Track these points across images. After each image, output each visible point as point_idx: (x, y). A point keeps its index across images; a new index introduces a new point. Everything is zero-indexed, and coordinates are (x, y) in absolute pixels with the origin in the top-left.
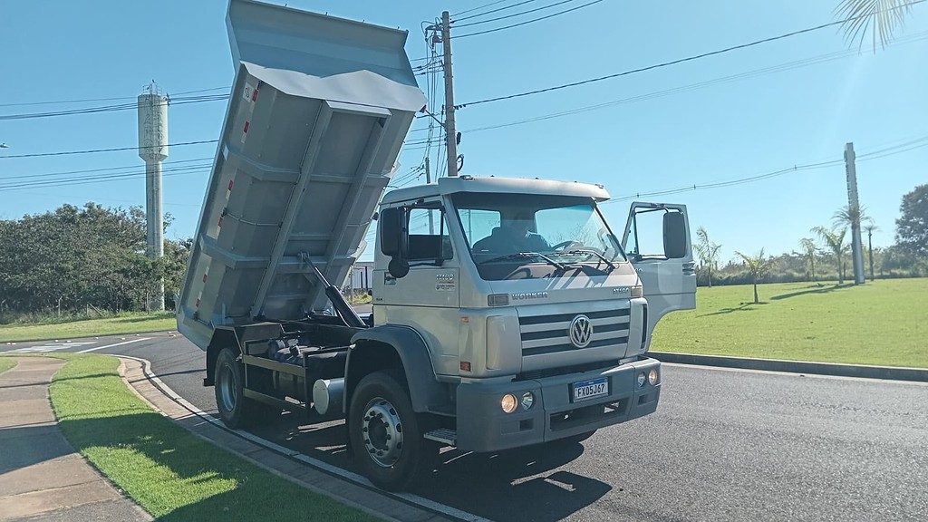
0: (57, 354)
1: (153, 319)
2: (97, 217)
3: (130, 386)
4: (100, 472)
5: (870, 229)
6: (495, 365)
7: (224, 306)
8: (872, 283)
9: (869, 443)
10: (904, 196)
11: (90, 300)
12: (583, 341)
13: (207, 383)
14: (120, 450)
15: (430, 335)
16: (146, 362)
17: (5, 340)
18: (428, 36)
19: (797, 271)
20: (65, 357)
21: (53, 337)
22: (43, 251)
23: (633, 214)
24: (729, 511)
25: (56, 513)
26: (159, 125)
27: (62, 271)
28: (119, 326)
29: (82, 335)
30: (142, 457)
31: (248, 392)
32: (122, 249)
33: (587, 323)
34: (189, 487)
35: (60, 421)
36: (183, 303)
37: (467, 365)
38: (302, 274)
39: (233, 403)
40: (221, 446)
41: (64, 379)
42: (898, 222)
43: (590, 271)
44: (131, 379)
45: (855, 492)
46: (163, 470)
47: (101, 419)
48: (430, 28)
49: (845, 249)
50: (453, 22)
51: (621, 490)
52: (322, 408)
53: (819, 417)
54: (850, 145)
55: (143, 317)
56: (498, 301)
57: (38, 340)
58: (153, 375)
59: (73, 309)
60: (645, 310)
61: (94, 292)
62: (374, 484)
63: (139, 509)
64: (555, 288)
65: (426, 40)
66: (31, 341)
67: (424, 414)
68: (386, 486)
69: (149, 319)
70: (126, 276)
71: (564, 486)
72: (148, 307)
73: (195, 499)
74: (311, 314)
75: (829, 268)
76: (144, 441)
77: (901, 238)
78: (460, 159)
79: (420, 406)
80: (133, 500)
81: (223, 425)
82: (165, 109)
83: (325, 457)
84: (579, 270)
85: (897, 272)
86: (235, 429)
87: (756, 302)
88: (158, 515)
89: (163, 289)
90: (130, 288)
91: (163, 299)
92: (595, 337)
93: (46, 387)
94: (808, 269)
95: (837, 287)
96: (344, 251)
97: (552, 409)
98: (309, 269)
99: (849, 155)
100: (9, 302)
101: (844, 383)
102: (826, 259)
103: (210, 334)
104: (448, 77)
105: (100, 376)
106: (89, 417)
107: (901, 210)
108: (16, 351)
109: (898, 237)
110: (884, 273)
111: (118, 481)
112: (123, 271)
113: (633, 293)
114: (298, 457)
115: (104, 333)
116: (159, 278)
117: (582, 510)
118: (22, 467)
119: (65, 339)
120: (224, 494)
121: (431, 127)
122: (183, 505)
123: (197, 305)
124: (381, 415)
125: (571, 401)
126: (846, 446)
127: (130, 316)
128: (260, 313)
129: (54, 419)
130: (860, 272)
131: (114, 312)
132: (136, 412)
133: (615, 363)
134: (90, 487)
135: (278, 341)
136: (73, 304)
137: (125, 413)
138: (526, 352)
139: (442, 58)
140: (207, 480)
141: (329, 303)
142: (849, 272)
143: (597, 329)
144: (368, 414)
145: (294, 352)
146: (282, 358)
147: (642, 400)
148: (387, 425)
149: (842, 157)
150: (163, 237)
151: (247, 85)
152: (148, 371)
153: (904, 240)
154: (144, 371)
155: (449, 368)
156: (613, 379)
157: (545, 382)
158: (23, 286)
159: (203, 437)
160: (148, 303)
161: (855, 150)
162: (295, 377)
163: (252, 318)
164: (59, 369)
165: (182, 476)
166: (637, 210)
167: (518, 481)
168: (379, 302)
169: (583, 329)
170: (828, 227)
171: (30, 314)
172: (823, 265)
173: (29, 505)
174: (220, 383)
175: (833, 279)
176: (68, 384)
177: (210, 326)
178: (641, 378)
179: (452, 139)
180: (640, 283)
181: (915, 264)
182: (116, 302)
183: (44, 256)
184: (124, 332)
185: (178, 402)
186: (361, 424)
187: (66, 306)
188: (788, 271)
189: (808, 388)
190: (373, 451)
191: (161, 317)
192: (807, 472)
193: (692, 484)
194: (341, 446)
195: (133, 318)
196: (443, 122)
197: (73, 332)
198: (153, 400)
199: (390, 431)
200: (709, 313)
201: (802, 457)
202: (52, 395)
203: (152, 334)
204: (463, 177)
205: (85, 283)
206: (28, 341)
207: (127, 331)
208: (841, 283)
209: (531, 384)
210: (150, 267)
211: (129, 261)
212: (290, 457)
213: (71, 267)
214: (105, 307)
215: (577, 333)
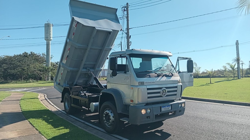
0: (22, 92)
1: (47, 83)
2: (33, 55)
3: (41, 102)
4: (33, 126)
5: (242, 64)
6: (140, 101)
7: (66, 81)
8: (242, 78)
9: (243, 125)
11: (31, 77)
12: (164, 95)
13: (62, 102)
14: (38, 120)
15: (122, 92)
16: (45, 95)
17: (8, 88)
18: (123, 9)
19: (221, 75)
20: (24, 93)
21: (21, 87)
22: (19, 64)
23: (178, 60)
25: (21, 137)
26: (50, 32)
27: (24, 70)
28: (38, 84)
29: (28, 87)
30: (44, 122)
31: (72, 105)
32: (39, 64)
33: (166, 90)
34: (56, 131)
35: (23, 111)
36: (56, 80)
37: (132, 101)
38: (87, 73)
39: (68, 107)
40: (65, 119)
41: (24, 99)
43: (166, 76)
44: (42, 100)
45: (239, 139)
46: (50, 126)
47: (33, 111)
48: (123, 7)
49: (235, 69)
50: (129, 6)
51: (174, 136)
52: (92, 110)
53: (228, 117)
54: (237, 41)
55: (45, 82)
56: (142, 84)
57: (17, 88)
58: (47, 99)
60: (182, 87)
61: (32, 75)
62: (106, 131)
63: (43, 136)
64: (157, 80)
65: (122, 10)
66: (15, 88)
67: (120, 113)
68: (110, 132)
69: (46, 83)
70: (41, 71)
71: (158, 134)
72: (46, 80)
73: (58, 134)
74: (90, 84)
76: (45, 117)
78: (130, 43)
79: (119, 111)
80: (42, 134)
81: (66, 113)
82: (52, 28)
83: (93, 123)
84: (164, 75)
86: (69, 114)
87: (211, 83)
88: (48, 138)
89: (50, 75)
90: (42, 74)
91: (50, 77)
92: (168, 94)
93: (19, 101)
94: (225, 74)
95: (233, 79)
96: (99, 67)
97: (155, 113)
98: (89, 72)
99: (237, 44)
100: (9, 77)
101: (235, 107)
102: (230, 71)
103: (63, 89)
104: (128, 20)
105: (33, 98)
106: (30, 110)
108: (11, 91)
110: (246, 76)
111: (38, 128)
112: (40, 70)
113: (178, 82)
114: (86, 123)
115: (34, 86)
116: (49, 72)
118: (12, 123)
119: (24, 88)
120: (66, 133)
121: (123, 34)
122: (55, 136)
123: (59, 81)
124: (108, 113)
125: (161, 111)
126: (236, 125)
127: (41, 82)
128: (76, 83)
129: (21, 110)
130: (239, 76)
131: (37, 81)
132: (43, 109)
133: (173, 101)
134: (30, 130)
135: (81, 92)
136: (26, 78)
137: (40, 109)
138: (149, 98)
139: (126, 15)
140: (61, 129)
141: (95, 81)
142: (236, 75)
143: (168, 92)
144: (105, 113)
145: (85, 95)
146: (82, 96)
147: (180, 111)
148: (110, 116)
149: (235, 44)
150: (50, 61)
151: (74, 23)
152: (46, 98)
154: (45, 97)
155: (127, 101)
156: (172, 105)
157: (154, 106)
158: (13, 73)
159: (60, 117)
160: (46, 79)
161: (239, 42)
162: (85, 102)
163: (74, 85)
164: (22, 96)
165: (55, 127)
166: (179, 59)
167: (145, 132)
168: (108, 82)
169: (164, 92)
170: (231, 63)
171: (15, 81)
172: (229, 73)
173: (14, 134)
174: (65, 102)
175: (231, 77)
177: (63, 86)
178: (180, 105)
179: (128, 37)
180: (180, 79)
182: (38, 78)
183: (19, 66)
184: (40, 86)
185: (54, 106)
186: (103, 115)
187: (25, 79)
188: (219, 74)
189: (225, 108)
190: (106, 123)
191: (49, 82)
192: (225, 132)
193: (194, 135)
194: (97, 120)
195: (42, 82)
196: (126, 33)
197: (26, 86)
198: (47, 106)
199: (111, 118)
200: (197, 86)
201: (224, 128)
202: (21, 103)
203: (48, 87)
204: (132, 49)
205: (30, 73)
206: (14, 88)
207: (41, 86)
208: (234, 78)
209: (150, 106)
210: (47, 69)
211: (42, 67)
212: (84, 123)
213: (26, 69)
214: (35, 79)
215: (163, 93)
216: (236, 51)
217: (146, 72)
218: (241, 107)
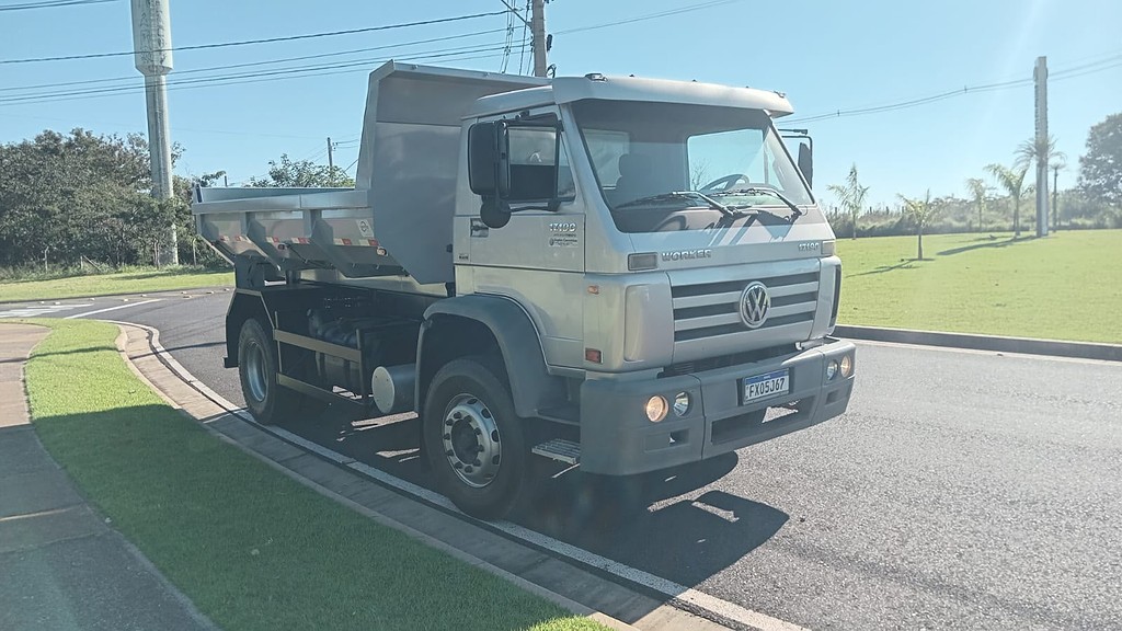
0: (40, 321)
1: (162, 275)
2: (87, 147)
3: (130, 365)
5: (1056, 169)
6: (636, 354)
8: (1054, 235)
10: (1092, 128)
11: (83, 251)
12: (757, 319)
13: (229, 363)
15: (538, 309)
16: (156, 332)
19: (957, 220)
20: (51, 324)
21: (38, 298)
22: (21, 190)
24: (961, 555)
26: (160, 27)
27: (47, 214)
28: (120, 283)
29: (74, 295)
31: (282, 379)
32: (120, 188)
33: (764, 294)
35: (35, 418)
37: (597, 354)
39: (264, 391)
40: (249, 450)
41: (45, 355)
42: (1082, 160)
43: (767, 219)
44: (133, 354)
49: (1027, 191)
51: (803, 520)
52: (387, 404)
53: (1041, 413)
54: (1043, 60)
55: (152, 273)
56: (641, 263)
57: (20, 301)
58: (162, 349)
59: (63, 262)
60: (838, 273)
61: (89, 241)
62: (459, 508)
63: (132, 548)
64: (720, 245)
66: (12, 302)
67: (533, 419)
68: (477, 512)
69: (158, 275)
70: (127, 222)
71: (721, 513)
72: (156, 261)
75: (995, 216)
77: (1084, 180)
78: (551, 71)
79: (527, 408)
81: (252, 419)
83: (389, 466)
84: (754, 217)
85: (1079, 221)
86: (269, 424)
87: (920, 258)
89: (175, 238)
90: (134, 236)
91: (175, 250)
92: (774, 312)
93: (21, 365)
95: (1015, 240)
97: (714, 415)
99: (1041, 72)
102: (996, 205)
105: (92, 350)
107: (1087, 145)
109: (1081, 179)
110: (1063, 223)
111: (105, 506)
112: (123, 215)
113: (824, 249)
114: (354, 466)
115: (102, 293)
116: (169, 224)
117: (754, 552)
119: (52, 301)
121: (510, 29)
124: (469, 418)
125: (740, 403)
126: (1091, 456)
127: (135, 271)
130: (1044, 222)
131: (116, 268)
132: (136, 403)
134: (67, 514)
136: (63, 256)
137: (123, 404)
138: (679, 335)
143: (776, 301)
144: (450, 416)
147: (830, 398)
148: (478, 431)
149: (1032, 76)
150: (172, 173)
152: (156, 343)
153: (1088, 182)
154: (150, 343)
155: (563, 349)
156: (796, 371)
157: (707, 377)
159: (225, 438)
160: (157, 256)
161: (1048, 66)
162: (347, 362)
164: (41, 342)
167: (657, 506)
168: (462, 261)
169: (757, 302)
170: (1006, 165)
171: (11, 269)
174: (245, 362)
175: (1003, 229)
176: (50, 361)
178: (832, 368)
179: (541, 43)
180: (833, 235)
181: (1101, 213)
182: (118, 254)
183: (22, 196)
184: (127, 291)
185: (192, 386)
186: (442, 428)
187: (56, 258)
188: (948, 219)
189: (1013, 372)
190: (458, 466)
191: (173, 273)
192: (1050, 494)
193: (898, 511)
194: (410, 451)
195: (139, 274)
196: (529, 20)
197: (64, 292)
198: (160, 383)
199: (483, 440)
200: (862, 272)
201: (1037, 471)
202: (28, 377)
203: (163, 294)
204: (590, 76)
205: (76, 230)
206: (8, 302)
207: (136, 290)
208: (1018, 234)
209: (688, 381)
210: (157, 210)
211: (131, 202)
212: (343, 466)
213: (57, 210)
214: (103, 260)
215: (750, 308)
216: (1034, 108)
217: (662, 203)
218: (1082, 364)
